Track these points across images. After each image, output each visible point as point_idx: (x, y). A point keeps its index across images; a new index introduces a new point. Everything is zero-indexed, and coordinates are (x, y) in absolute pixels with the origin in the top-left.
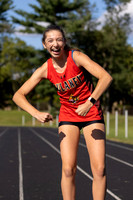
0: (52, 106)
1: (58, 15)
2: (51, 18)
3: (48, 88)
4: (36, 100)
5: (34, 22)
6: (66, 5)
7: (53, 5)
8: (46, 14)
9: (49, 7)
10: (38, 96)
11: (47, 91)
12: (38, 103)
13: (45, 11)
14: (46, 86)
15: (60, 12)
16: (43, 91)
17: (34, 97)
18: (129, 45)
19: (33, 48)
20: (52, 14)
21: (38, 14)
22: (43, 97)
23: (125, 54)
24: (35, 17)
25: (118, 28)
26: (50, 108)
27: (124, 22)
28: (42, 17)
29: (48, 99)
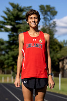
0: (13, 71)
1: (17, 21)
2: (13, 23)
3: (11, 62)
4: (4, 68)
5: (4, 26)
6: (21, 16)
7: (14, 16)
8: (10, 21)
9: (12, 17)
10: (6, 66)
11: (10, 64)
12: (5, 70)
13: (9, 20)
14: (10, 61)
15: (18, 20)
16: (8, 63)
17: (3, 67)
18: (56, 39)
19: (3, 40)
20: (13, 21)
21: (6, 21)
22: (8, 67)
23: (53, 43)
24: (4, 23)
25: (49, 29)
26: (12, 73)
27: (53, 25)
28: (8, 23)
29: (11, 68)
